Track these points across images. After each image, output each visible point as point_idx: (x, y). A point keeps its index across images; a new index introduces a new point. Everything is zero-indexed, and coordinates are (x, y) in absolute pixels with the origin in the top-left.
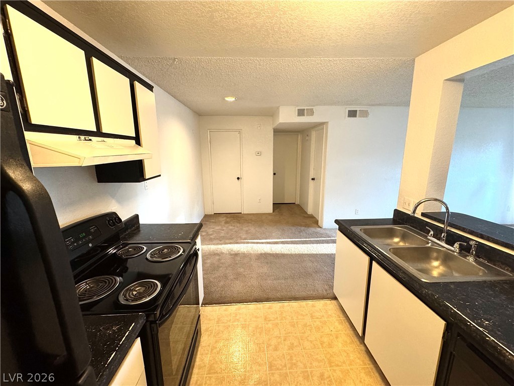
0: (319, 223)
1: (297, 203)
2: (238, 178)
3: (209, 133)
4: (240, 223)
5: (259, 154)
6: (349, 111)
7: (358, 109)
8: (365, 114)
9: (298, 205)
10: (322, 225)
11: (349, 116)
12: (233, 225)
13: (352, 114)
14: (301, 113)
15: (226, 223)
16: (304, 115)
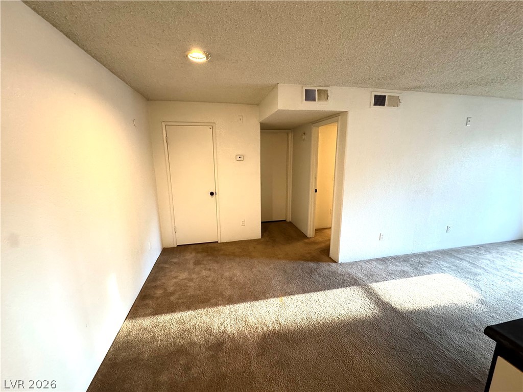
0: (332, 254)
1: (289, 219)
2: (212, 194)
3: (164, 128)
4: (218, 262)
5: (240, 158)
6: (375, 96)
7: (387, 95)
8: (396, 102)
9: (290, 223)
10: (338, 258)
11: (376, 104)
12: (208, 267)
13: (380, 101)
14: (310, 95)
15: (197, 263)
16: (314, 100)
